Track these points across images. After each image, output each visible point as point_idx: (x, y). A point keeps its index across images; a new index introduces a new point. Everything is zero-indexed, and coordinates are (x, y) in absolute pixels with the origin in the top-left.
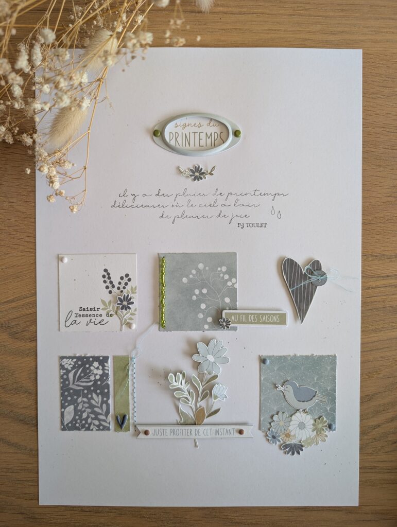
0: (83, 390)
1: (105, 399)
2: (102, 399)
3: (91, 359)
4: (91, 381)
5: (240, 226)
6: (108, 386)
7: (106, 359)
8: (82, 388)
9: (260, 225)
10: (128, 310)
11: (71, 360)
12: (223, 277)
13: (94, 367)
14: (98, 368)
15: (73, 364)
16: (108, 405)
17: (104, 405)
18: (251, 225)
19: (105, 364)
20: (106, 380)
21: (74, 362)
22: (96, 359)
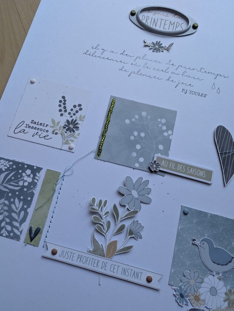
0: (8, 193)
1: (25, 207)
2: (23, 206)
3: (26, 166)
4: (19, 186)
5: (183, 91)
6: (32, 195)
7: (39, 169)
8: (8, 191)
9: (200, 94)
10: (72, 132)
11: (8, 162)
12: (161, 128)
13: (26, 174)
14: (29, 176)
15: (8, 166)
16: (26, 214)
17: (23, 213)
18: (193, 93)
19: (37, 174)
20: (32, 188)
21: (9, 165)
22: (30, 167)
